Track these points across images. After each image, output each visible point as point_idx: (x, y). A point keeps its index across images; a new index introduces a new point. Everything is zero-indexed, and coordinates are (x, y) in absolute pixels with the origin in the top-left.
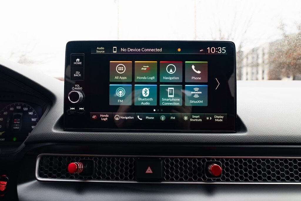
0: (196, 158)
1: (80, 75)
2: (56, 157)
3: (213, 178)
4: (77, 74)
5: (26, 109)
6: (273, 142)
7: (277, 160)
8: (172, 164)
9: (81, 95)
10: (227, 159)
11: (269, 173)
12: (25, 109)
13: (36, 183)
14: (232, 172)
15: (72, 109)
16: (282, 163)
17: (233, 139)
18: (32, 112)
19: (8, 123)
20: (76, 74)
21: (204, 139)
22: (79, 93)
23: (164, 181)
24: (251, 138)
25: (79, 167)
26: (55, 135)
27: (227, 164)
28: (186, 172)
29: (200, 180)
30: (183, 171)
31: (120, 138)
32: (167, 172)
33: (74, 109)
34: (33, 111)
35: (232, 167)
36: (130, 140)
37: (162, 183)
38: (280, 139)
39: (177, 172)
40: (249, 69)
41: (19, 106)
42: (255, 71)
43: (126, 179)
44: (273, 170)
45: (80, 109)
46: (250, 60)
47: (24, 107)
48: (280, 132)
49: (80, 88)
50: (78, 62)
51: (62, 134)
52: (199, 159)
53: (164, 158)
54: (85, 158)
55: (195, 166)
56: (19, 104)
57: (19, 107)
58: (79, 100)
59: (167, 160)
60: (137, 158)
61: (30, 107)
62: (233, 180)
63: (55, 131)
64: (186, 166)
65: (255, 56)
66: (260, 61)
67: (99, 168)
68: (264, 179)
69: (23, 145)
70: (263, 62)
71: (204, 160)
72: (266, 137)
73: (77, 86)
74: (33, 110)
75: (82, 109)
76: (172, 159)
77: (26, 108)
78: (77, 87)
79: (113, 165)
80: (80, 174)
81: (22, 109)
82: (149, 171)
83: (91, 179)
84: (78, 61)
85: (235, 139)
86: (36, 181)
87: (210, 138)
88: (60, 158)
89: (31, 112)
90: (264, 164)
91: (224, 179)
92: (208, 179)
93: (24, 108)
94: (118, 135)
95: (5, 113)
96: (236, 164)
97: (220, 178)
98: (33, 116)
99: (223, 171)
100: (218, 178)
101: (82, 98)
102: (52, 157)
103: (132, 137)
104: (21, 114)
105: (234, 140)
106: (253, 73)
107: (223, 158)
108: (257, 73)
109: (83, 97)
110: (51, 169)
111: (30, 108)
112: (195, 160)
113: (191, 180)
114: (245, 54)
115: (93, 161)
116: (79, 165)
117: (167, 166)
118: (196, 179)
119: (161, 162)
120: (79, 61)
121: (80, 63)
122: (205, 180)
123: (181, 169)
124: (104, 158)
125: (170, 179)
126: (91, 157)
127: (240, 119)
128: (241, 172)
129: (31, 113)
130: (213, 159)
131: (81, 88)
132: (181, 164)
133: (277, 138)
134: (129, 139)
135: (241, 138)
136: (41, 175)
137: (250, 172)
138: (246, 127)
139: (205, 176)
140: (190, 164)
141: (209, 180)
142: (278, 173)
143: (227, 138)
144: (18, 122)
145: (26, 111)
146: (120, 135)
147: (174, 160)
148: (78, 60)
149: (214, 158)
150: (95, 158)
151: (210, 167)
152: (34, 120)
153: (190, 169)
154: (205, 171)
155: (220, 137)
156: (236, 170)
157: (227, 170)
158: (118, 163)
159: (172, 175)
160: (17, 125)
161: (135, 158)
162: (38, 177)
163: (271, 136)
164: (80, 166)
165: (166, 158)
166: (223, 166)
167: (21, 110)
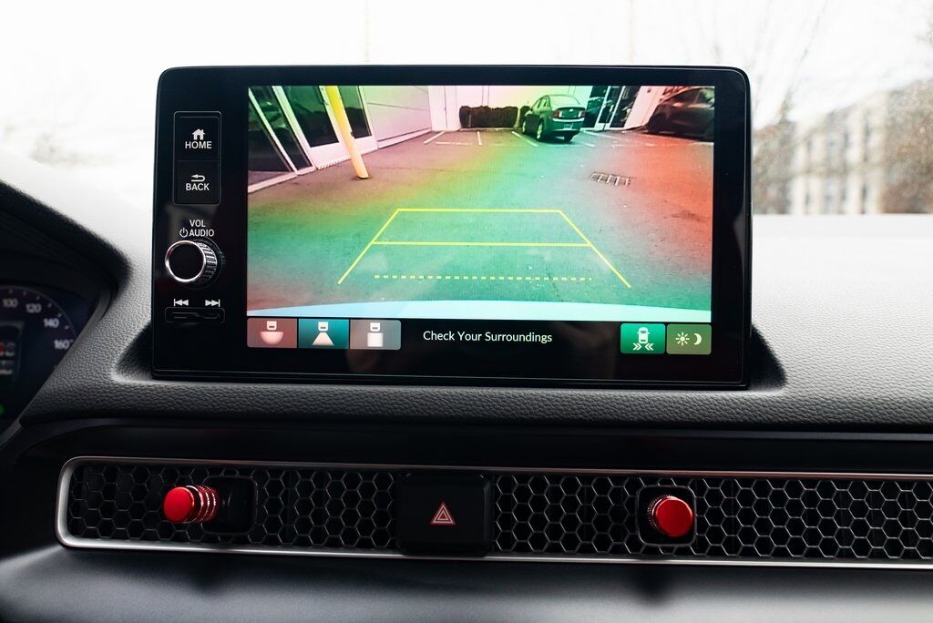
0: (606, 475)
1: (206, 187)
2: (128, 467)
3: (666, 543)
4: (197, 183)
5: (34, 308)
6: (877, 423)
7: (890, 486)
8: (522, 494)
9: (208, 255)
10: (714, 481)
11: (860, 528)
12: (31, 308)
13: (57, 556)
14: (732, 526)
15: (180, 303)
16: (907, 497)
17: (734, 409)
18: (56, 317)
20: (192, 184)
21: (634, 408)
22: (202, 247)
23: (497, 552)
24: (797, 408)
25: (202, 503)
26: (118, 394)
27: (714, 497)
28: (570, 523)
29: (618, 552)
30: (562, 518)
31: (340, 403)
32: (507, 521)
33: (186, 303)
34: (60, 315)
35: (731, 507)
36: (377, 410)
37: (488, 558)
38: (900, 413)
39: (539, 522)
40: (816, 185)
41: (11, 297)
42: (834, 189)
43: (365, 546)
44: (876, 518)
45: (207, 303)
46: (818, 153)
47: (30, 303)
48: (903, 386)
49: (207, 233)
50: (198, 140)
51: (146, 389)
52: (617, 479)
53: (497, 474)
54: (226, 473)
55: (602, 504)
56: (11, 292)
57: (12, 302)
58: (204, 273)
59: (507, 482)
60: (404, 472)
61: (48, 302)
62: (736, 552)
63: (119, 378)
64: (571, 504)
65: (837, 137)
66: (854, 155)
67: (274, 506)
68: (841, 549)
69: (16, 426)
70: (866, 159)
71: (633, 483)
72: (850, 403)
73: (198, 223)
74: (59, 312)
75: (214, 303)
76: (523, 478)
77: (35, 306)
78: (197, 229)
79: (320, 498)
80: (207, 525)
81: (22, 307)
82: (443, 517)
83: (244, 543)
84: (199, 137)
85: (743, 409)
86: (59, 548)
87: (656, 407)
88: (142, 471)
89: (53, 318)
90: (843, 499)
91: (702, 550)
92: (647, 547)
93: (28, 306)
94: (336, 395)
96: (746, 498)
97: (689, 545)
98: (59, 333)
99: (701, 520)
100: (682, 545)
101: (214, 265)
102: (112, 470)
103: (383, 402)
104: (19, 325)
105: (738, 414)
106: (828, 198)
107: (701, 477)
108: (843, 197)
109: (216, 263)
110: (108, 510)
111: (50, 305)
112: (602, 483)
113: (587, 551)
114: (801, 132)
115: (253, 485)
116: (201, 495)
117: (507, 503)
118: (604, 549)
119: (486, 489)
120: (202, 138)
121: (207, 145)
122: (638, 550)
123: (555, 513)
124: (291, 471)
125: (515, 545)
126: (245, 470)
127: (763, 340)
128: (763, 526)
129: (51, 323)
130: (666, 480)
131: (211, 233)
132: (555, 495)
133: (893, 406)
134: (373, 408)
135: (764, 406)
136: (74, 530)
137: (796, 527)
138: (782, 370)
139: (637, 537)
140: (587, 496)
141: (652, 553)
142: (893, 528)
143: (715, 405)
144: (10, 351)
145: (35, 314)
146: (341, 394)
147: (530, 480)
148: (199, 133)
149: (671, 476)
150: (260, 473)
151: (655, 507)
152: (63, 346)
153: (586, 514)
154: (636, 520)
155: (688, 402)
156: (747, 517)
157: (715, 516)
158: (337, 489)
159: (522, 531)
160: (3, 362)
161: (395, 473)
162: (66, 535)
163: (869, 400)
164: (207, 497)
165: (501, 473)
166: (701, 503)
167: (20, 313)
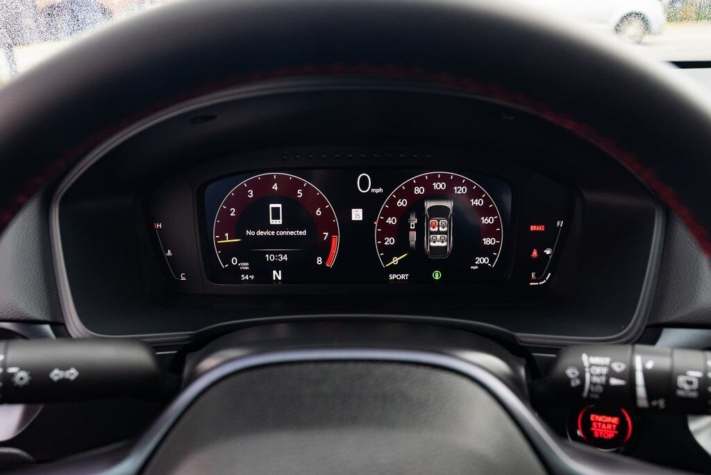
5: (461, 190)
12: (458, 190)
18: (481, 198)
19: (412, 230)
41: (440, 181)
56: (439, 176)
57: (441, 186)
77: (462, 189)
95: (401, 203)
104: (449, 204)
144: (443, 227)
160: (438, 236)
